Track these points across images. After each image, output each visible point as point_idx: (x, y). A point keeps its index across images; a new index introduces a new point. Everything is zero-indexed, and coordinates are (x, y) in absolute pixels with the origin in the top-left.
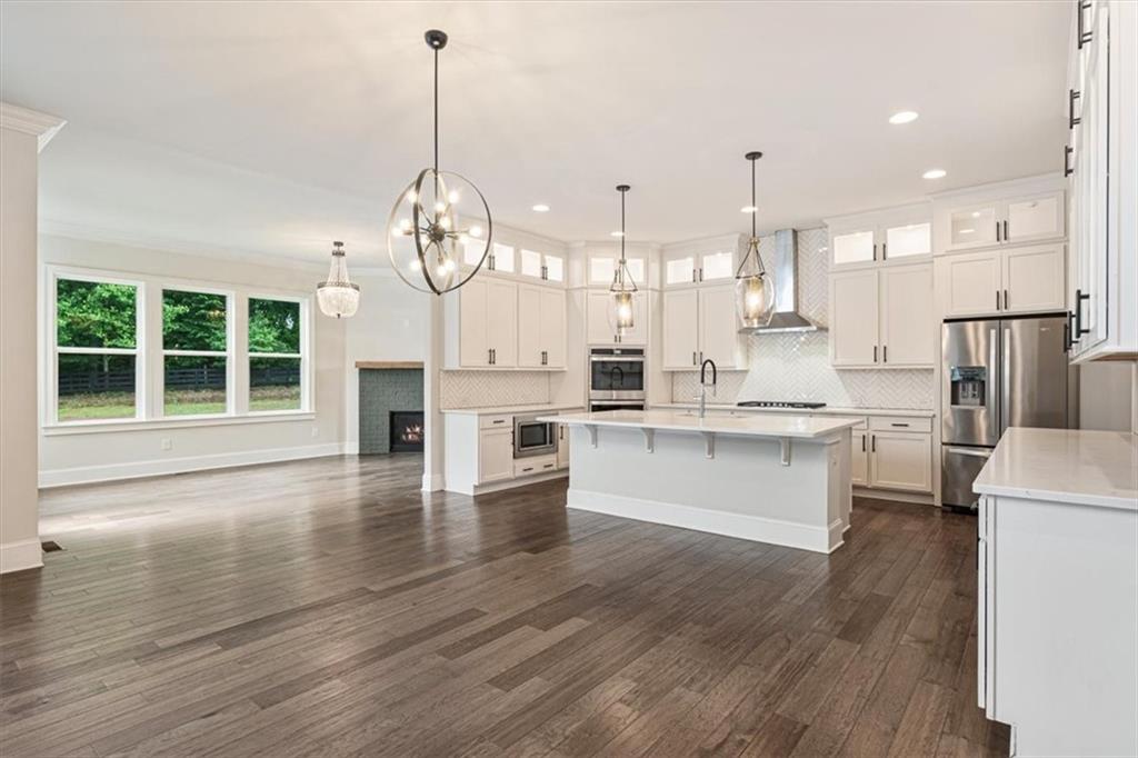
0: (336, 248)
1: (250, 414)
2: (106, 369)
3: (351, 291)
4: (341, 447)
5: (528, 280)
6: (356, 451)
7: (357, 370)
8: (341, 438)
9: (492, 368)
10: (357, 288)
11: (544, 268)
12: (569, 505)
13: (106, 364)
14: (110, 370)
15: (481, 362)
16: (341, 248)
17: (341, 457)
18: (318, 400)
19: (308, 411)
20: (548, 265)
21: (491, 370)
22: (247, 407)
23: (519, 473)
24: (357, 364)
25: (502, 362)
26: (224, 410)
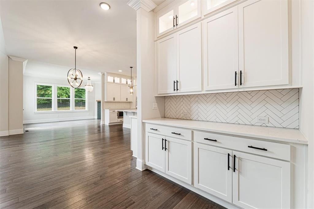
0: (88, 78)
1: (75, 110)
2: (61, 102)
3: (91, 87)
4: (94, 117)
5: (123, 84)
6: (97, 118)
7: (97, 102)
8: (94, 115)
9: (114, 101)
10: (93, 86)
11: (127, 82)
12: (123, 127)
13: (61, 101)
14: (62, 102)
15: (112, 100)
16: (90, 78)
17: (94, 119)
18: (89, 108)
19: (87, 110)
20: (128, 81)
21: (114, 102)
22: (74, 109)
23: (119, 121)
24: (97, 101)
25: (116, 100)
26: (69, 109)
